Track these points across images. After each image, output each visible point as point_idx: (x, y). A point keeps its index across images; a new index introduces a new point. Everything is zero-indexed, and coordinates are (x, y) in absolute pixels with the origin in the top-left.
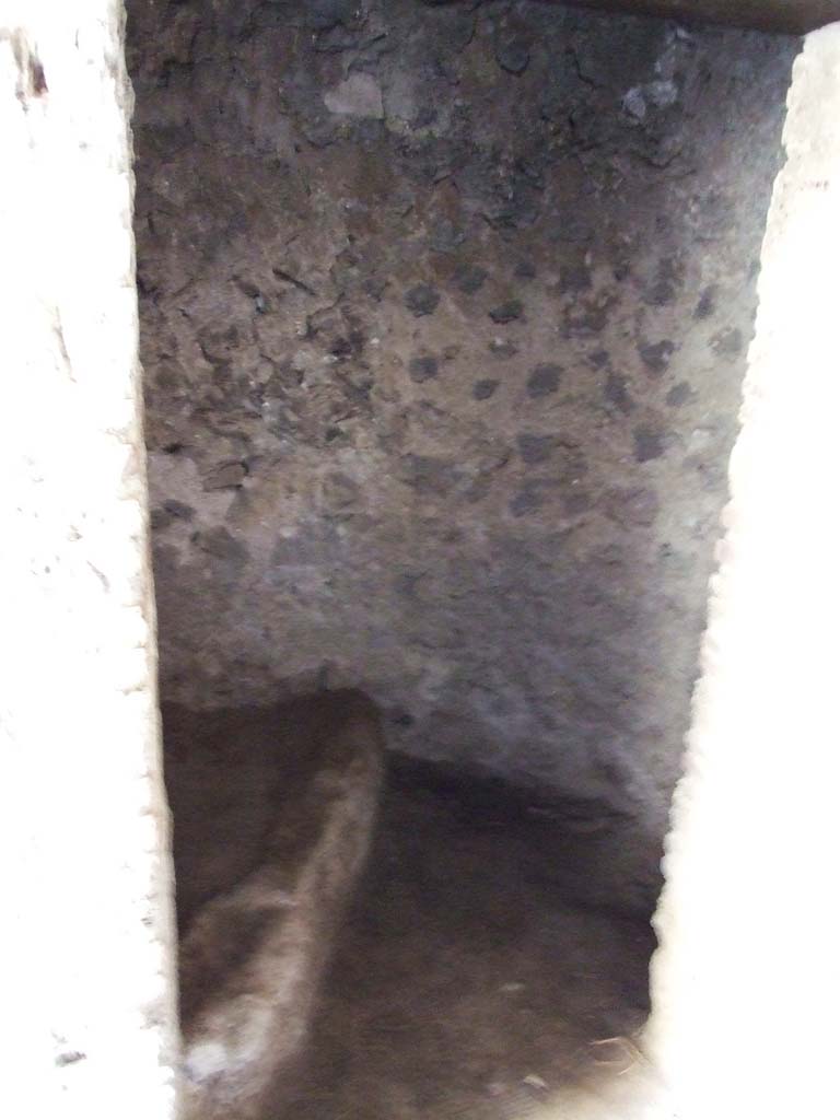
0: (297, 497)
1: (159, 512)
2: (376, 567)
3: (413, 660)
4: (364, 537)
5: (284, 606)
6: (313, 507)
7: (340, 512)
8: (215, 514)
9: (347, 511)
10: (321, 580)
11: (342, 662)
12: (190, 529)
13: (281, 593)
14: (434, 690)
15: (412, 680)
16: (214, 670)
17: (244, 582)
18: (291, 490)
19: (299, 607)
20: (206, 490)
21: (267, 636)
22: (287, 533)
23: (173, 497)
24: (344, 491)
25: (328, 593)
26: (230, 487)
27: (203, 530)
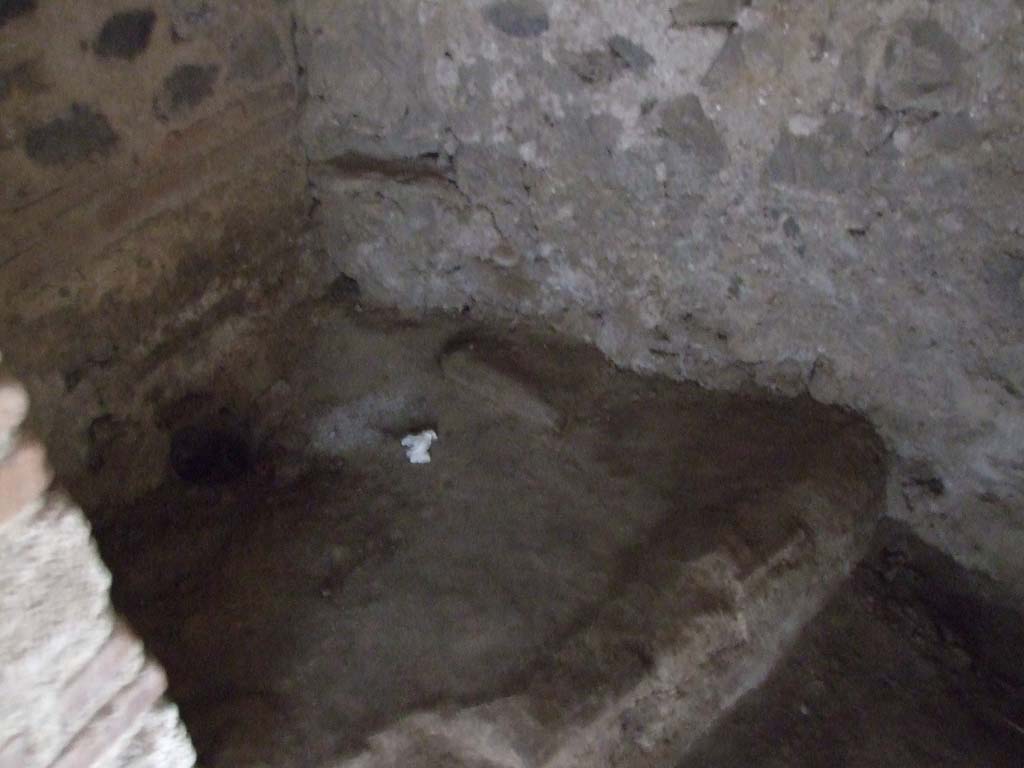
0: (832, 60)
1: (599, 54)
2: (952, 223)
3: (974, 403)
4: (946, 161)
5: (769, 251)
6: (858, 85)
7: (913, 103)
8: (683, 72)
9: (929, 102)
10: (842, 224)
11: (845, 365)
12: (642, 91)
13: (770, 230)
14: (995, 462)
15: (963, 434)
16: (651, 318)
17: (713, 197)
18: (823, 43)
19: (794, 260)
20: (674, 25)
21: (734, 291)
22: (799, 127)
23: (623, 31)
24: (931, 59)
25: (849, 247)
26: (716, 24)
27: (662, 95)
